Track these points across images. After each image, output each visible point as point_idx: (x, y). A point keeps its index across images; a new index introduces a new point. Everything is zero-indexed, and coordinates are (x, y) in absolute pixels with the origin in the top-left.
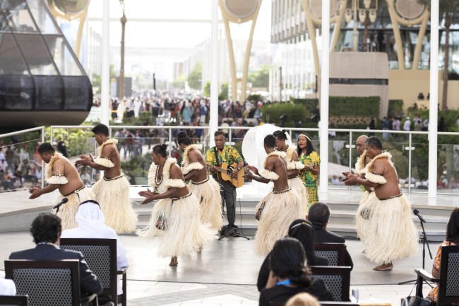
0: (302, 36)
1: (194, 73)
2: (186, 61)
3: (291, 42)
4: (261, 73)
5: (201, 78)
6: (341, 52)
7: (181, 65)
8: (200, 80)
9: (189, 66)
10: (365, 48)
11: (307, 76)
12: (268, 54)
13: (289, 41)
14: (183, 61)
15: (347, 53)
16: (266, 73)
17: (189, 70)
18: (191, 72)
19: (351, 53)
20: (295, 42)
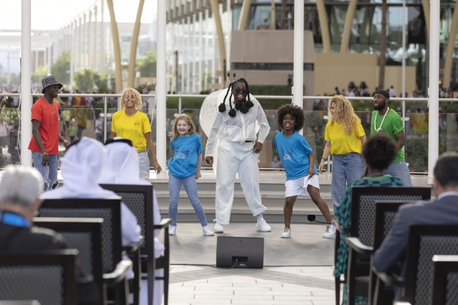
0: (201, 14)
1: (59, 63)
2: (47, 49)
3: (186, 22)
4: (147, 61)
5: (69, 69)
6: (255, 31)
7: (41, 53)
8: (68, 72)
9: (52, 54)
10: (286, 25)
11: (207, 63)
12: (152, 40)
13: (183, 20)
14: (43, 49)
15: (262, 31)
16: (152, 61)
17: (52, 60)
18: (55, 62)
19: (268, 31)
20: (192, 22)
